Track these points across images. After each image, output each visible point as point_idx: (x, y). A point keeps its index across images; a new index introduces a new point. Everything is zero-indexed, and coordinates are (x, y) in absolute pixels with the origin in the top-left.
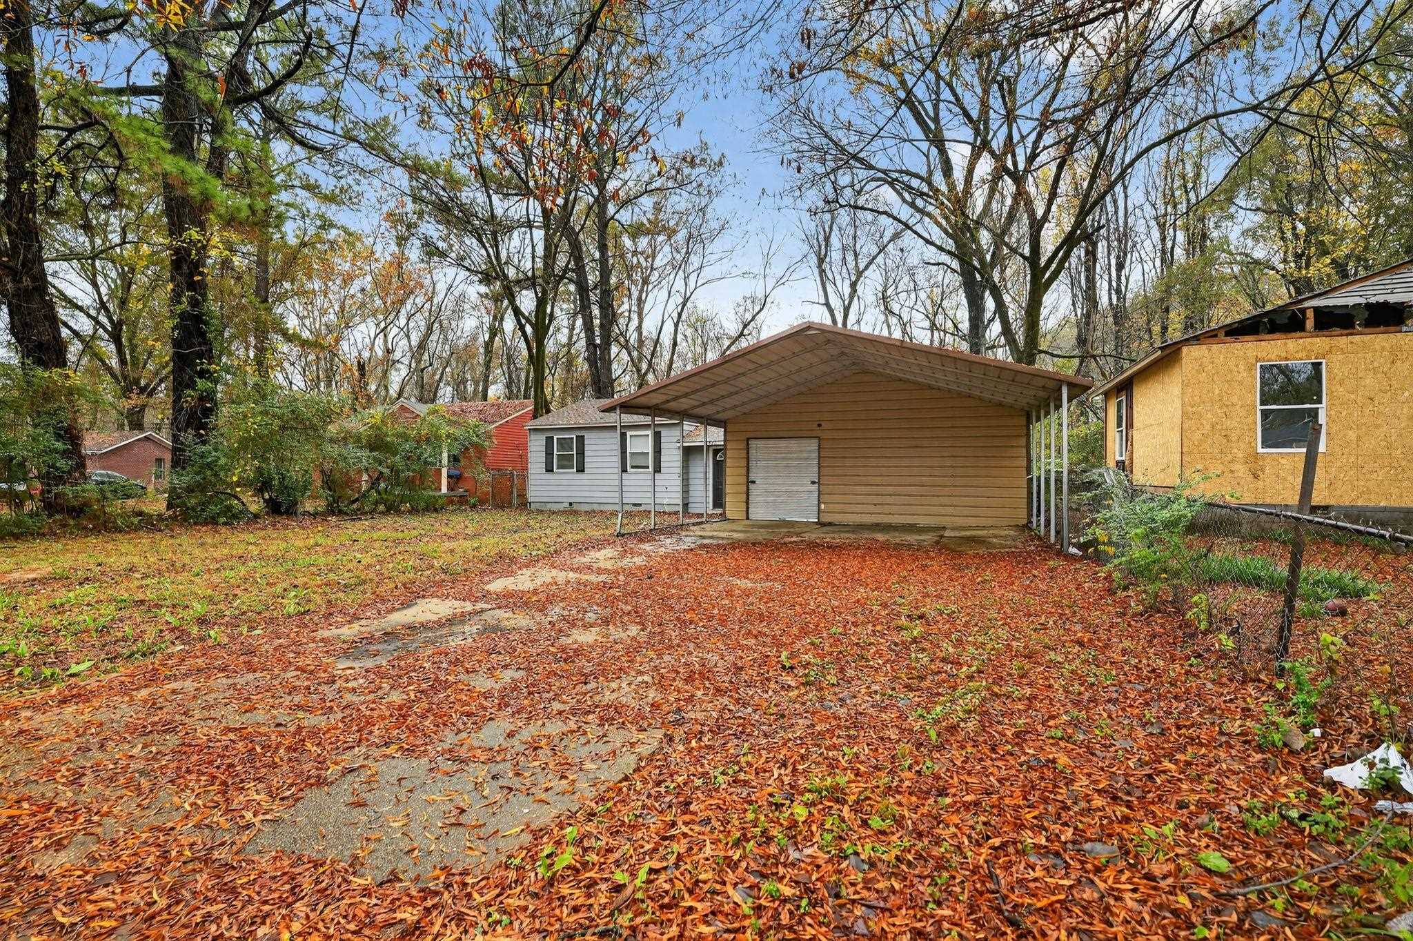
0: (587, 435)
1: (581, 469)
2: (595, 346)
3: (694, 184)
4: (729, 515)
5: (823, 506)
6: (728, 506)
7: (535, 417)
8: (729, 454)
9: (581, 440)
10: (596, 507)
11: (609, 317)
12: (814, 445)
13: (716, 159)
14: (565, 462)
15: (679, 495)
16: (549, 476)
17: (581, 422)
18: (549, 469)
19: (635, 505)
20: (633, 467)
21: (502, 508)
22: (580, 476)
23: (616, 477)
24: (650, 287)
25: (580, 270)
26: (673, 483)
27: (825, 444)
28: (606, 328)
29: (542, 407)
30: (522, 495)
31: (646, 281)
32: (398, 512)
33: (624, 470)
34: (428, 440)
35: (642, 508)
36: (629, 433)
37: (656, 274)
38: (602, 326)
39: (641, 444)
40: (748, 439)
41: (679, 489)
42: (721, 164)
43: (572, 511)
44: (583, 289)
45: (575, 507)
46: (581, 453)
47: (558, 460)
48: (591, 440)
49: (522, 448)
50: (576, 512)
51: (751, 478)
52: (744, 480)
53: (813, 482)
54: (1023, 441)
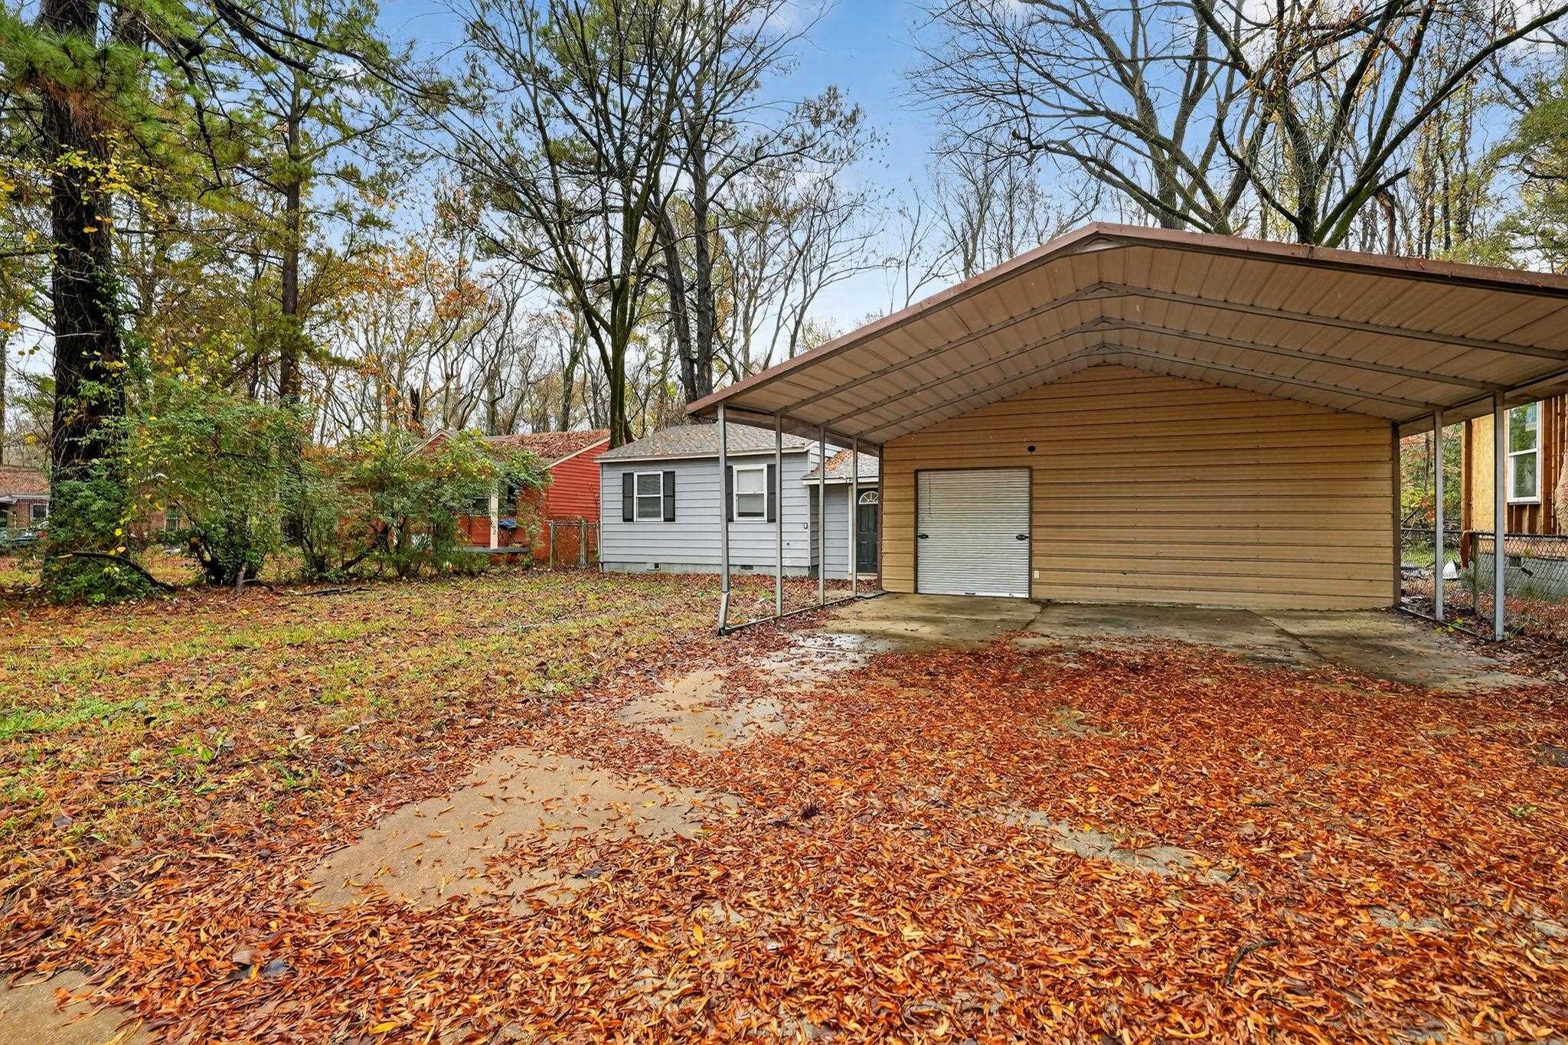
0: (680, 472)
1: (670, 519)
2: (692, 361)
3: (818, 149)
4: (887, 586)
5: (1036, 574)
6: (886, 573)
7: (611, 447)
8: (887, 494)
9: (670, 477)
10: (690, 570)
11: (710, 327)
12: (1021, 480)
13: (849, 113)
14: (649, 508)
15: (807, 554)
16: (628, 527)
17: (672, 453)
18: (628, 519)
19: (744, 567)
20: (741, 515)
21: (566, 570)
22: (669, 526)
23: (719, 528)
24: (759, 301)
25: (673, 264)
26: (797, 537)
27: (1038, 478)
28: (704, 337)
29: (621, 434)
30: (592, 552)
31: (753, 293)
32: (415, 576)
33: (730, 519)
34: (451, 476)
35: (756, 571)
36: (736, 467)
37: (766, 285)
38: (700, 334)
39: (751, 482)
40: (917, 472)
41: (807, 546)
42: (853, 119)
43: (658, 576)
44: (676, 289)
45: (663, 570)
46: (670, 496)
47: (640, 505)
48: (684, 476)
49: (594, 489)
50: (663, 577)
51: (921, 531)
52: (910, 533)
53: (1021, 537)
54: (1386, 470)
